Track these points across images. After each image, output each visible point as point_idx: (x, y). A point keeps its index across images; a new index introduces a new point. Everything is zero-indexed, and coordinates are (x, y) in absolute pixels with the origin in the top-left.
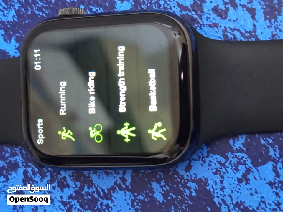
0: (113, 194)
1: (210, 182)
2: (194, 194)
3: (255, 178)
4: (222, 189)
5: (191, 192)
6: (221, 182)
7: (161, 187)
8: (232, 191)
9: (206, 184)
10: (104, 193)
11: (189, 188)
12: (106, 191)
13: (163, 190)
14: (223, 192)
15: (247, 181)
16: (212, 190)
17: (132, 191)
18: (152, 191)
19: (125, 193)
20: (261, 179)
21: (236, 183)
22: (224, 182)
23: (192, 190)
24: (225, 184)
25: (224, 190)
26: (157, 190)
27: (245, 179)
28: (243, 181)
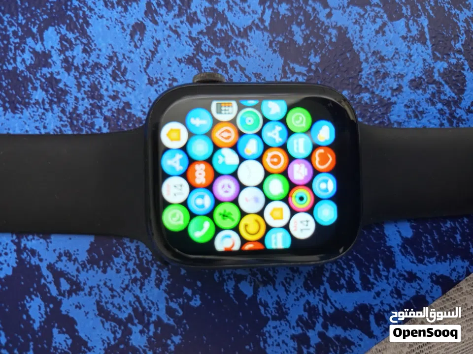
0: (249, 34)
1: (349, 30)
2: (334, 40)
3: (390, 30)
4: (361, 37)
5: (331, 39)
6: (361, 31)
7: (302, 31)
8: (370, 41)
9: (346, 32)
10: (240, 32)
11: (330, 34)
12: (242, 30)
13: (303, 33)
14: (362, 41)
15: (384, 33)
16: (351, 38)
17: (271, 32)
18: (292, 33)
19: (263, 33)
20: (395, 32)
21: (374, 33)
22: (364, 32)
23: (332, 36)
24: (364, 33)
25: (363, 39)
26: (297, 33)
27: (381, 31)
28: (379, 33)
